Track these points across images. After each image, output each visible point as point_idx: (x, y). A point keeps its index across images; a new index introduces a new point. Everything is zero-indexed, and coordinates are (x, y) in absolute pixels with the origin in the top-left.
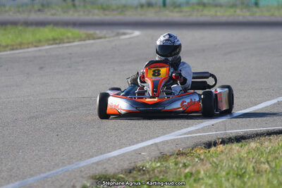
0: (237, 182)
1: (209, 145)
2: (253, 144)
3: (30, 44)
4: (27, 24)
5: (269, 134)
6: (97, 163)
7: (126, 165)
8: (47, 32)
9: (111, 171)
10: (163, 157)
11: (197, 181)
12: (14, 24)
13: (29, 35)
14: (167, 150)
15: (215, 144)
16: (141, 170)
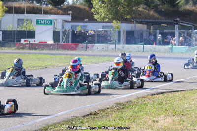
0: (160, 106)
1: (152, 95)
2: (166, 95)
3: (101, 62)
4: (100, 56)
5: (171, 92)
6: (118, 99)
7: (126, 100)
8: (106, 59)
9: (121, 101)
10: (138, 98)
11: (147, 105)
12: (97, 56)
13: (101, 59)
14: (139, 96)
15: (154, 94)
16: (131, 102)
